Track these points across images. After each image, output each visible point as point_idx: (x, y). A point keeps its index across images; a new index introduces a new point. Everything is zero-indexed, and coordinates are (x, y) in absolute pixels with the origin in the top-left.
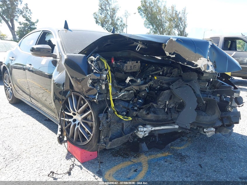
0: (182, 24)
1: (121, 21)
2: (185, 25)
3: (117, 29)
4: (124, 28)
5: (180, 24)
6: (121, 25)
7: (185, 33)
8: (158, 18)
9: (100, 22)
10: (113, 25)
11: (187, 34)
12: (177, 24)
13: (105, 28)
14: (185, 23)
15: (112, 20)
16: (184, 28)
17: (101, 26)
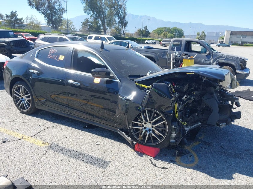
0: (122, 11)
1: (60, 5)
2: (125, 13)
3: (55, 13)
4: (63, 12)
5: (120, 12)
6: (60, 10)
7: (126, 21)
8: (99, 4)
9: (34, 4)
10: (50, 8)
11: (127, 22)
12: (117, 11)
13: (41, 12)
14: (125, 11)
15: (49, 3)
16: (124, 16)
17: (36, 9)
